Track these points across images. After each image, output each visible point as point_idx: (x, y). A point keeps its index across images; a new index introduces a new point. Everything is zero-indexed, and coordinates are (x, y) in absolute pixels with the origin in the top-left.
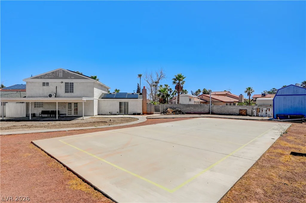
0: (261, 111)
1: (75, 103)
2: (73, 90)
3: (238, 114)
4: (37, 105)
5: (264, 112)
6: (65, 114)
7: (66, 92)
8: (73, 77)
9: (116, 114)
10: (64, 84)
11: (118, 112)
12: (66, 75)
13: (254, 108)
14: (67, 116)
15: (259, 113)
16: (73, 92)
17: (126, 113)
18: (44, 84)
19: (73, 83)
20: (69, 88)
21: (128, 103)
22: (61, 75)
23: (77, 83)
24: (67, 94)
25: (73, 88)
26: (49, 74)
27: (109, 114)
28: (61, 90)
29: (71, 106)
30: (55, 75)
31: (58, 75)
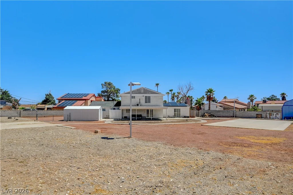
0: (272, 115)
1: (147, 110)
2: (150, 101)
3: (256, 117)
4: (128, 111)
5: (274, 116)
6: (145, 117)
7: (145, 102)
8: (150, 93)
9: (172, 117)
10: (144, 98)
11: (173, 116)
12: (146, 91)
13: (268, 113)
14: (146, 118)
15: (271, 117)
16: (150, 102)
17: (179, 117)
18: (132, 97)
19: (150, 97)
20: (148, 100)
21: (180, 109)
22: (142, 91)
23: (152, 96)
24: (146, 104)
25: (150, 99)
26: (135, 91)
27: (168, 117)
28: (143, 101)
29: (148, 112)
30: (138, 91)
31: (141, 91)
